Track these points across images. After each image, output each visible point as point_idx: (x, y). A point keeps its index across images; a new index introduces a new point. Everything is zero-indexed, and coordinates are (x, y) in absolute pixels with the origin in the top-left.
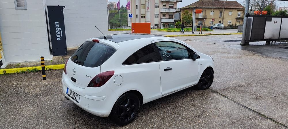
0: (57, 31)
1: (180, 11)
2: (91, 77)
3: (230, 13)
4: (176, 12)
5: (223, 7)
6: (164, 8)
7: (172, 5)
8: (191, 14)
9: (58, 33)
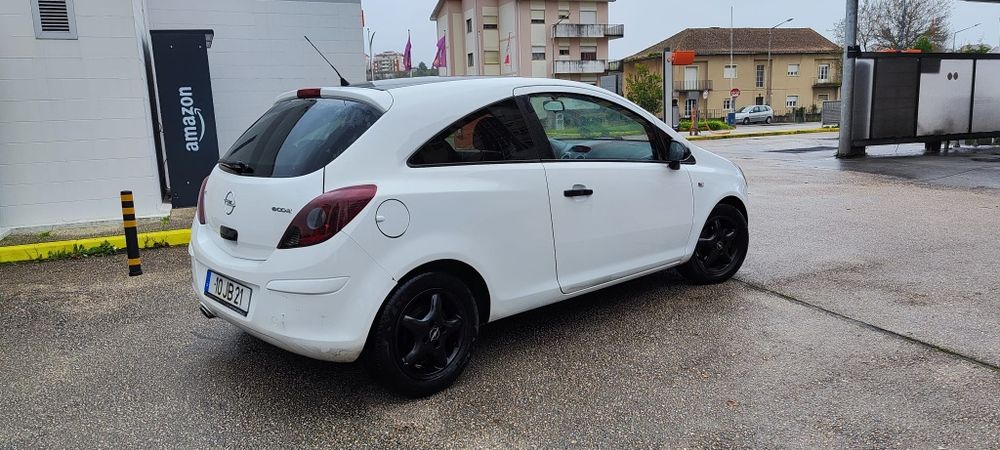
0: (185, 118)
1: (620, 69)
2: (289, 211)
3: (792, 69)
4: (607, 72)
5: (766, 50)
6: (564, 62)
7: (593, 50)
8: (656, 78)
9: (189, 126)
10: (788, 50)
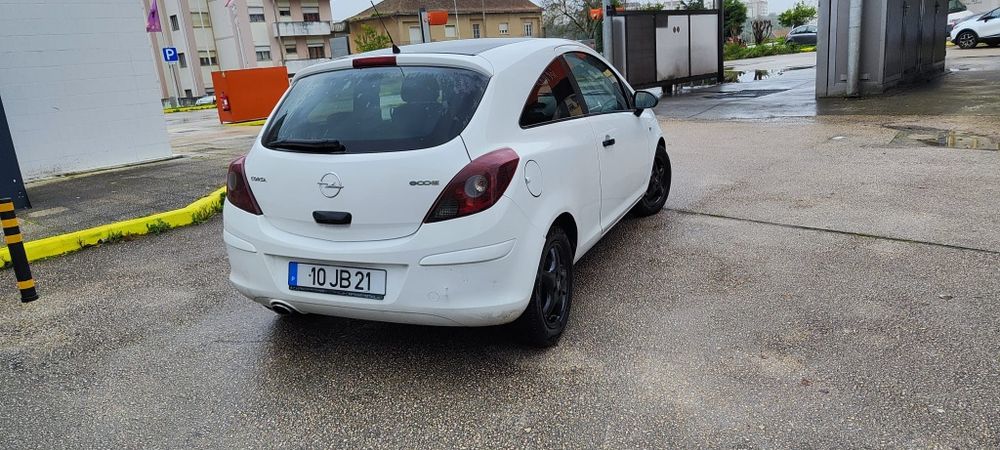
1: (347, 31)
2: (436, 183)
3: (503, 27)
4: (333, 34)
6: (287, 23)
8: (384, 38)
10: (497, 9)
